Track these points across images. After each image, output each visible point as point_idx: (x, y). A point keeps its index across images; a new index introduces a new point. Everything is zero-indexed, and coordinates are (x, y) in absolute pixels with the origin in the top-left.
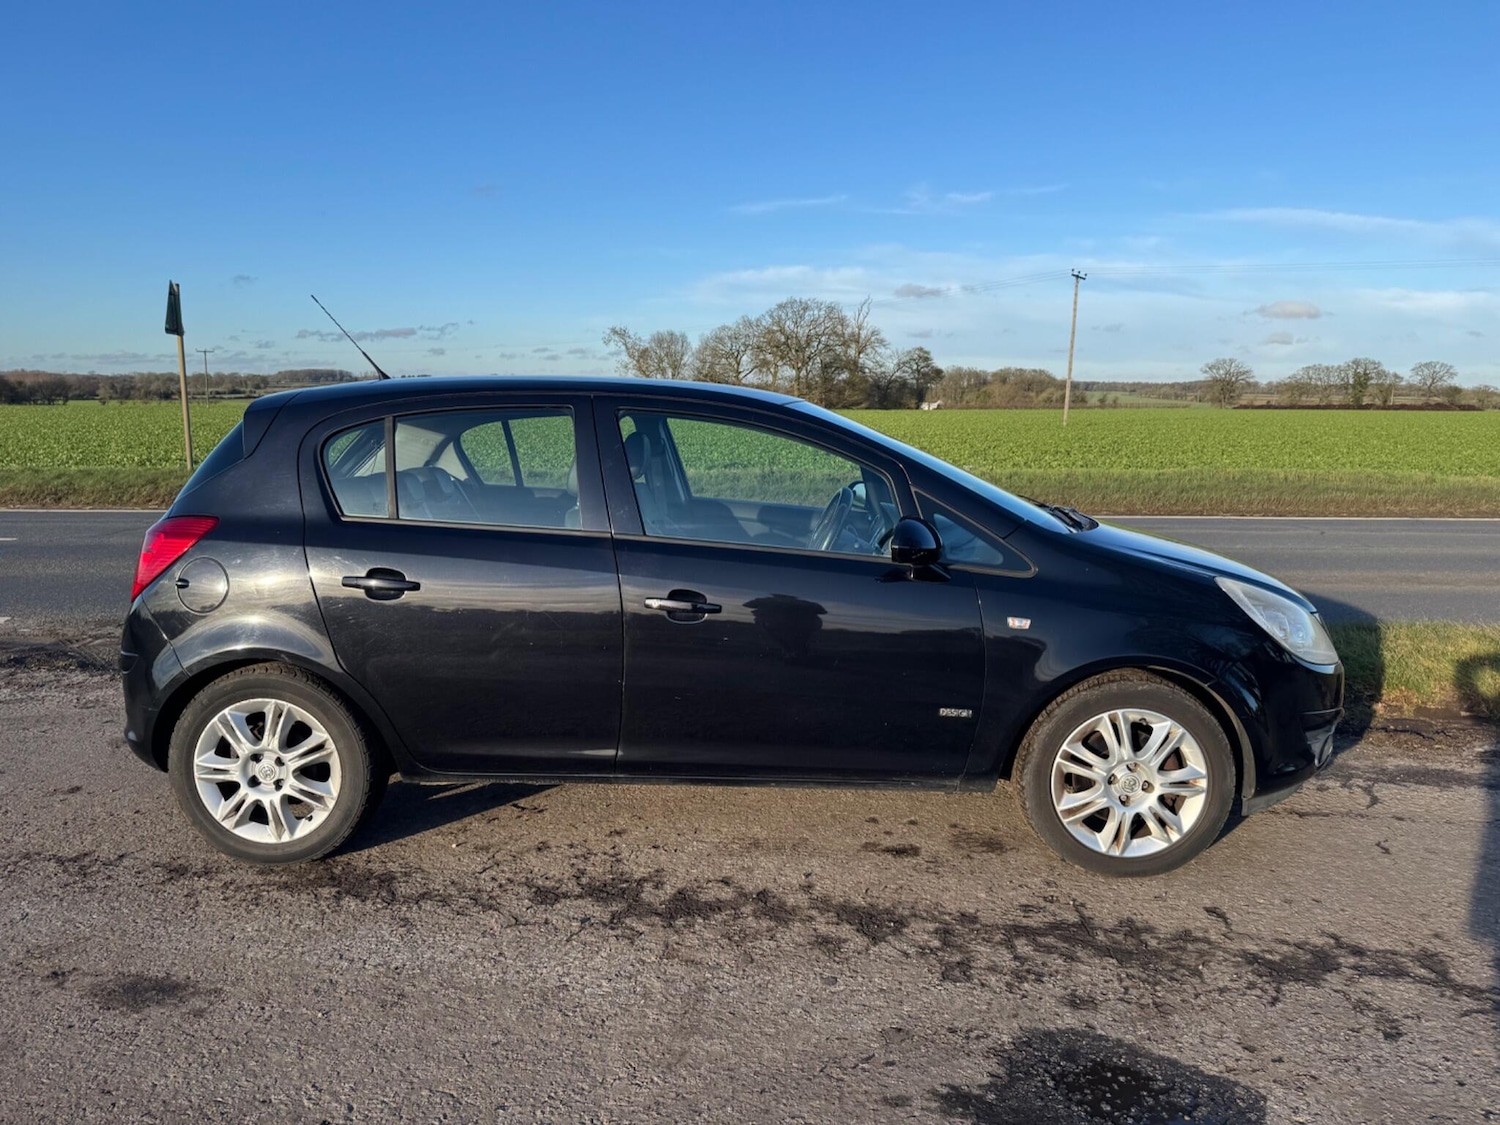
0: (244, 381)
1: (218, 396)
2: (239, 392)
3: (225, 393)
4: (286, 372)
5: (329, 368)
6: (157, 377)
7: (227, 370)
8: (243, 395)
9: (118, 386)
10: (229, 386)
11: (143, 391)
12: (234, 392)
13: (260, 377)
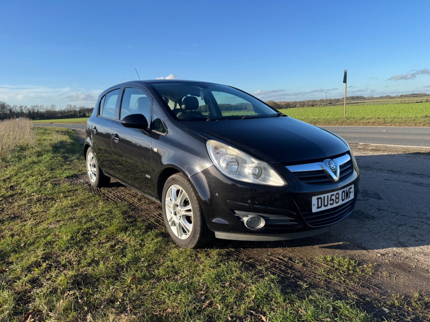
0: (333, 101)
1: (325, 105)
2: (331, 104)
3: (327, 104)
5: (357, 95)
6: (311, 101)
7: (328, 98)
9: (301, 104)
10: (329, 102)
11: (307, 104)
13: (337, 99)
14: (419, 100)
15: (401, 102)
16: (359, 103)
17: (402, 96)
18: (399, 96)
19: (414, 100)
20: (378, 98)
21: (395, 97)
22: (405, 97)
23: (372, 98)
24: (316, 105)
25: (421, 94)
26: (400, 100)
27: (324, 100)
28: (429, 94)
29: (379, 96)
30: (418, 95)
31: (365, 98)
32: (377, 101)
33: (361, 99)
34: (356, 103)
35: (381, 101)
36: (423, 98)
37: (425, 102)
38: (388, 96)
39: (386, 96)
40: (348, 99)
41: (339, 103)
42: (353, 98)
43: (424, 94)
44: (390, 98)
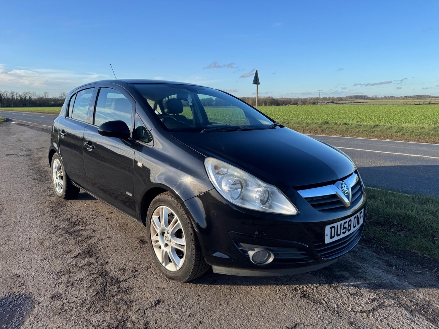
0: (336, 99)
2: (334, 102)
3: (330, 103)
4: (348, 96)
5: (361, 95)
6: (313, 98)
7: (331, 96)
8: (334, 103)
9: (303, 101)
10: (331, 101)
11: (309, 102)
13: (340, 98)
15: (403, 103)
16: (361, 102)
17: (406, 97)
18: (403, 97)
19: (417, 102)
20: (382, 98)
21: (399, 97)
22: (409, 98)
23: (376, 98)
24: (318, 103)
25: (426, 95)
26: (402, 101)
27: (327, 98)
28: (433, 97)
29: (383, 97)
30: (422, 97)
31: (369, 98)
32: (380, 101)
33: (364, 98)
34: (359, 102)
35: (384, 102)
36: (426, 100)
37: (427, 104)
38: (393, 96)
39: (390, 97)
40: (351, 98)
41: (342, 101)
42: (357, 97)
43: (429, 96)
44: (393, 99)
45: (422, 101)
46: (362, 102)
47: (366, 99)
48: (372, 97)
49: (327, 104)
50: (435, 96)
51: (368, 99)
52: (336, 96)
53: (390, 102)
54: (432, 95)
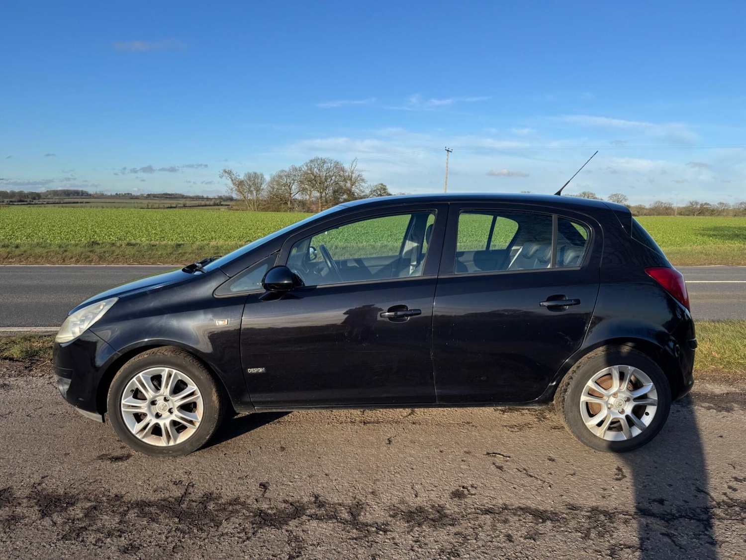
0: (26, 196)
1: (11, 203)
2: (24, 201)
3: (15, 202)
4: (50, 190)
5: (75, 189)
8: (25, 203)
10: (18, 198)
12: (21, 201)
13: (35, 193)
14: (173, 203)
15: (148, 205)
16: (77, 203)
17: (149, 195)
18: (145, 195)
19: (166, 203)
20: (111, 197)
21: (139, 196)
22: (154, 197)
23: (103, 196)
25: (176, 194)
26: (146, 202)
27: (7, 192)
28: (187, 196)
29: (114, 194)
30: (173, 196)
31: (90, 195)
32: (110, 201)
33: (82, 195)
34: (74, 203)
35: (117, 203)
36: (179, 202)
37: (181, 207)
38: (129, 194)
39: (125, 194)
40: (58, 195)
41: (41, 200)
42: (68, 193)
43: (181, 195)
44: (131, 198)
45: (174, 202)
46: (80, 203)
47: (85, 197)
48: (94, 193)
49: (9, 204)
50: (189, 196)
51: (88, 197)
52: (26, 190)
53: (126, 203)
54: (186, 194)
